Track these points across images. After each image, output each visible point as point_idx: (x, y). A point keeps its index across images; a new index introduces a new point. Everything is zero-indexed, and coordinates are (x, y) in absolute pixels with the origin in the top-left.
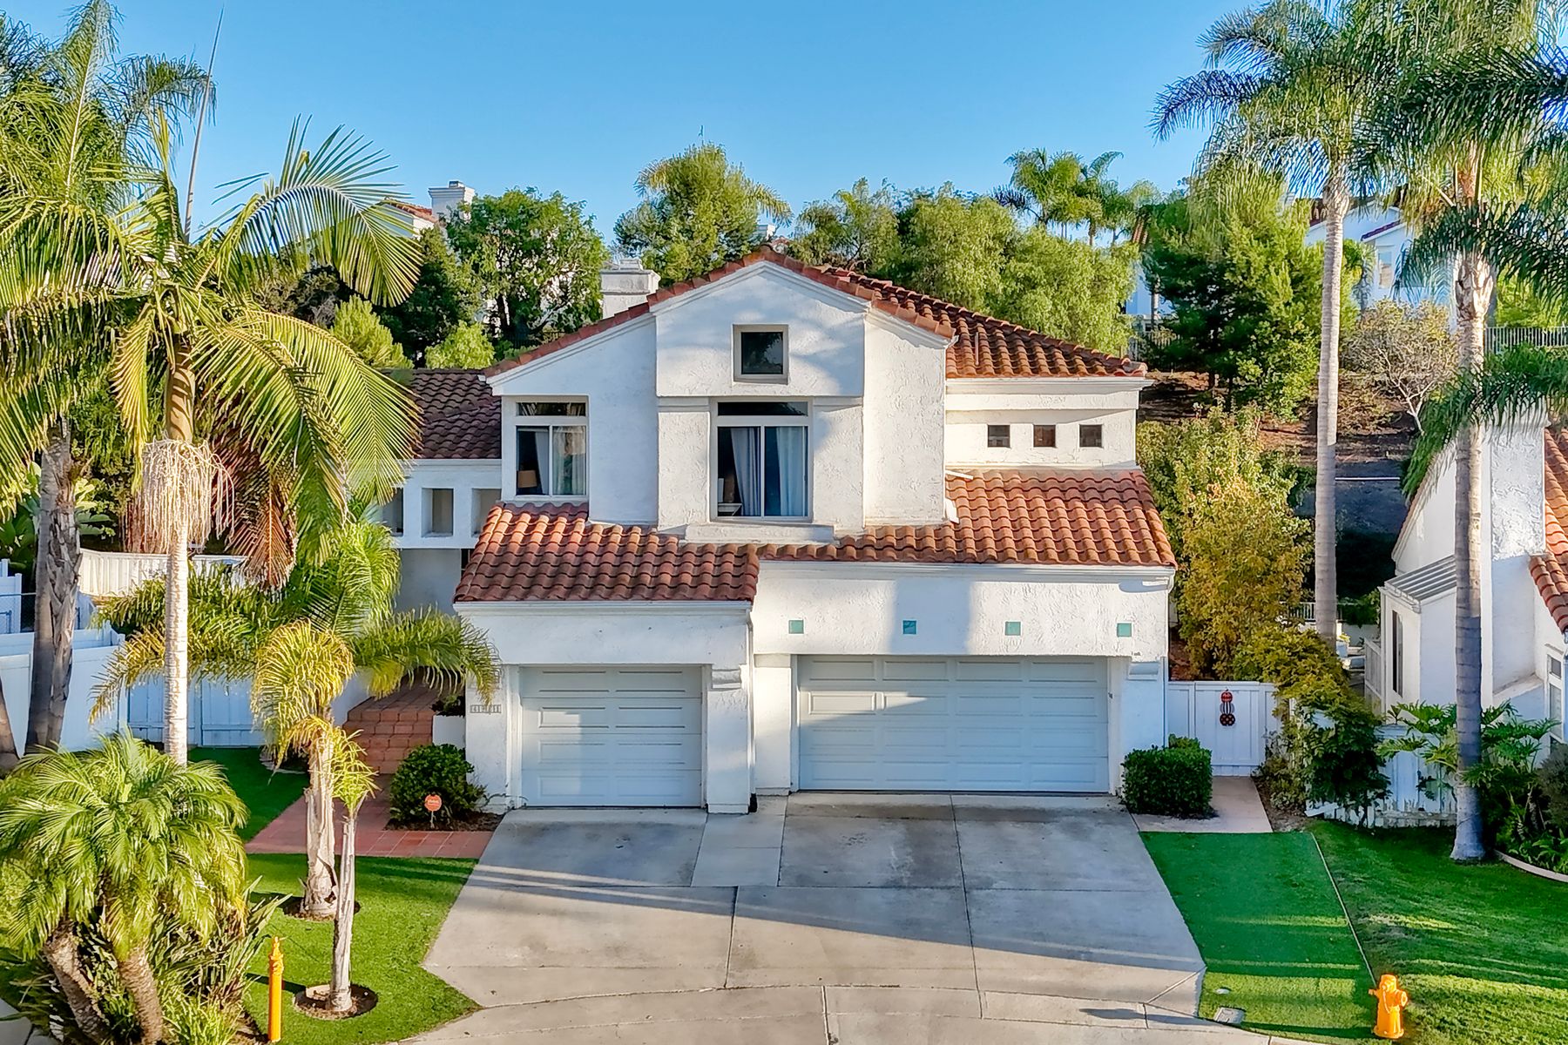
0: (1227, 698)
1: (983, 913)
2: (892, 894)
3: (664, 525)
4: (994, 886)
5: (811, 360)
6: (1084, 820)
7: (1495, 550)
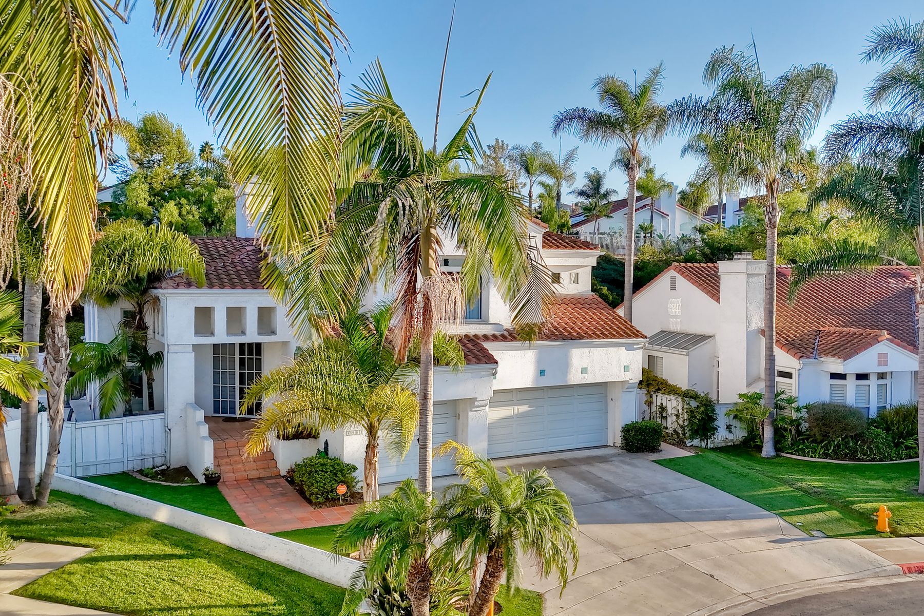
7: (748, 327)
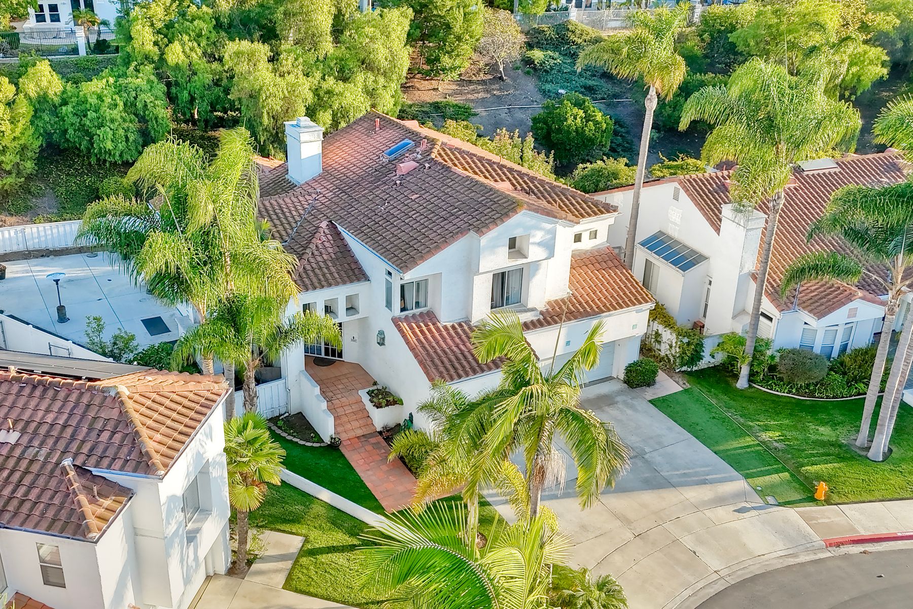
3: (474, 321)
4: (646, 451)
7: (741, 271)
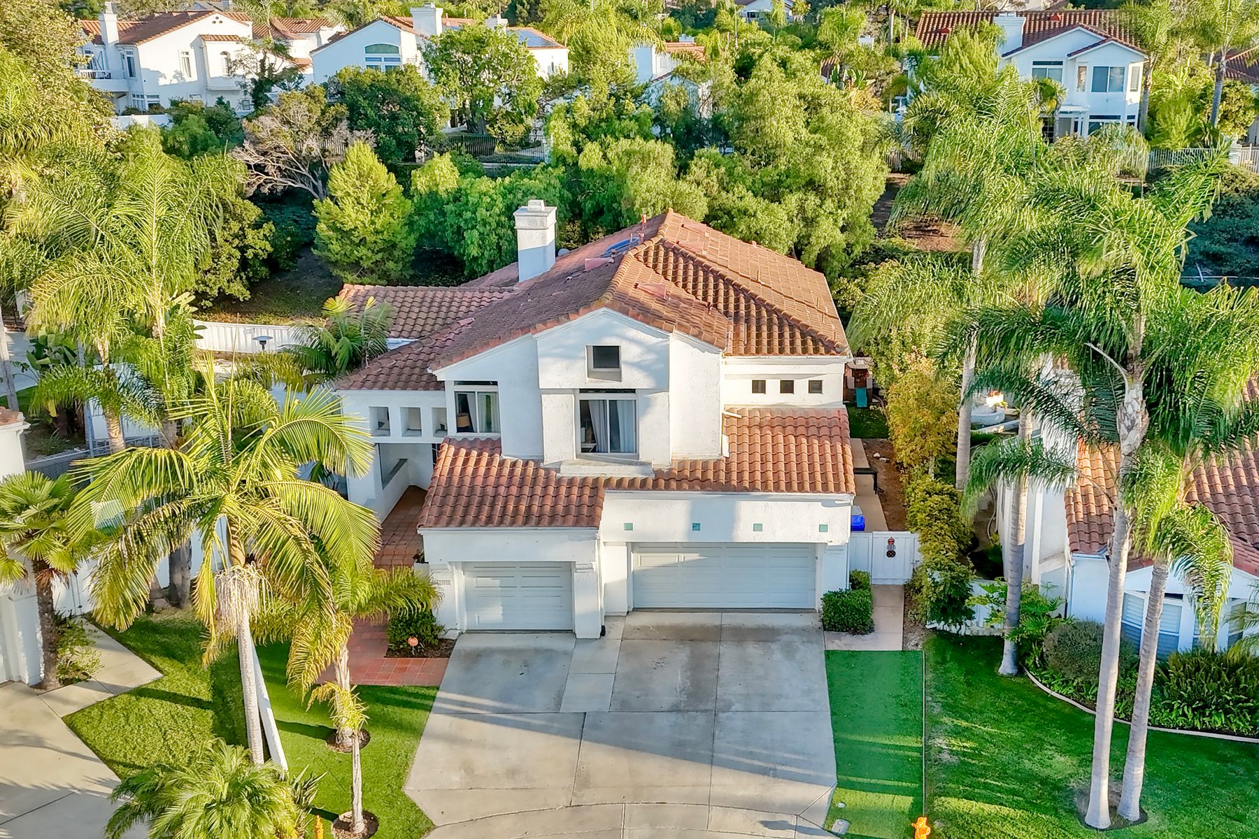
0: (891, 542)
1: (722, 734)
2: (673, 717)
3: (549, 460)
4: (733, 708)
5: (638, 366)
6: (795, 638)
